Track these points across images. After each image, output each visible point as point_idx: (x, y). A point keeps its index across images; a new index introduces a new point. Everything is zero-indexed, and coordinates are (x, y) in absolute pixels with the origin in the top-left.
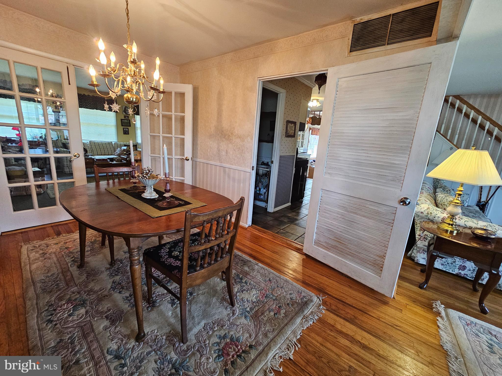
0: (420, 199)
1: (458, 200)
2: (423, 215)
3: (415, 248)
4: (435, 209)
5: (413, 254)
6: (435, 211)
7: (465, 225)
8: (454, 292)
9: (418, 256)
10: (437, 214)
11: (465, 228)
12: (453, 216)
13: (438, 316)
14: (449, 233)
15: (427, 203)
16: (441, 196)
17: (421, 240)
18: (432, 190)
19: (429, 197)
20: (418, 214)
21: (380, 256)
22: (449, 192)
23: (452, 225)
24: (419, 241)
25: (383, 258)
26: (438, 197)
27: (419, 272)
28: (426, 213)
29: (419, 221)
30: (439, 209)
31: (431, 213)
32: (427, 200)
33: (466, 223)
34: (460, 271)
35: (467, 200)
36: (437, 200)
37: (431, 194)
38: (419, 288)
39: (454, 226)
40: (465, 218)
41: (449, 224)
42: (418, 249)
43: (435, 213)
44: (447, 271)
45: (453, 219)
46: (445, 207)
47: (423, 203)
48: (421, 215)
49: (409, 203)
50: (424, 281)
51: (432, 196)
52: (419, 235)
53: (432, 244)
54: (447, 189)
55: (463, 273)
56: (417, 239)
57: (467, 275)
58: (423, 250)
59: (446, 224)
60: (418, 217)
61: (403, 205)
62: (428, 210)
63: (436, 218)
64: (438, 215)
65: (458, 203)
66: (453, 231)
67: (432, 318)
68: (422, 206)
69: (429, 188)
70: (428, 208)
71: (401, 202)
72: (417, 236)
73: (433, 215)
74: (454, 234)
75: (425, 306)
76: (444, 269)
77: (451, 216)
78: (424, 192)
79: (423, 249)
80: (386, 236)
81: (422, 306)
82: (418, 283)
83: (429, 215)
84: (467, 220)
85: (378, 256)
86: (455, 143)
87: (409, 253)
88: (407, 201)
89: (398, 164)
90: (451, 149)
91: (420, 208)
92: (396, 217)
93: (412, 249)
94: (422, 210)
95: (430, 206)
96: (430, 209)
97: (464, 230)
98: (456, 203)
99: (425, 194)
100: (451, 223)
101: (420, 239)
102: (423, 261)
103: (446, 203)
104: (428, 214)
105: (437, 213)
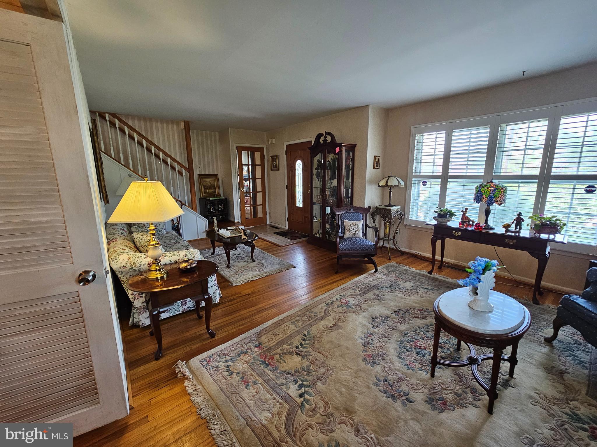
0: (115, 249)
1: (155, 241)
2: (127, 269)
3: (134, 312)
4: (136, 257)
5: (135, 320)
6: (137, 259)
7: (171, 261)
8: (188, 334)
9: (141, 319)
10: (141, 262)
11: (171, 264)
12: (157, 260)
13: (184, 380)
14: (159, 281)
15: (125, 251)
16: (137, 236)
17: (137, 298)
18: (127, 231)
19: (126, 242)
20: (120, 270)
21: (84, 376)
22: (144, 227)
23: (159, 270)
24: (135, 300)
25: (91, 374)
26: (135, 239)
27: (149, 338)
28: (129, 265)
29: (125, 278)
30: (141, 255)
31: (134, 263)
32: (125, 248)
33: (170, 259)
34: (184, 307)
35: (164, 228)
36: (135, 242)
37: (127, 237)
38: (156, 362)
39: (162, 270)
40: (168, 254)
41: (156, 270)
42: (137, 311)
43: (139, 261)
44: (174, 314)
45: (158, 263)
46: (147, 248)
47: (120, 255)
48: (124, 270)
49: (94, 276)
50: (157, 346)
51: (129, 238)
52: (133, 294)
53: (149, 300)
54: (142, 225)
55: (186, 307)
56: (132, 300)
57: (190, 307)
58: (144, 309)
59: (154, 272)
60: (122, 274)
61: (84, 284)
62: (130, 261)
63: (142, 267)
64: (143, 263)
65: (155, 244)
66: (163, 276)
67: (180, 390)
68: (121, 258)
69: (121, 229)
70: (129, 259)
71: (80, 282)
72: (130, 297)
73: (137, 264)
74: (165, 279)
75: (169, 380)
76: (171, 315)
77: (154, 261)
78: (118, 237)
79: (143, 307)
80: (81, 341)
81: (167, 384)
82: (152, 354)
83: (133, 267)
84: (170, 255)
85: (81, 377)
86: (132, 169)
87: (131, 321)
88: (90, 276)
89: (47, 222)
90: (130, 175)
91: (119, 262)
92: (83, 305)
93: (132, 314)
94: (123, 264)
95: (130, 256)
96: (131, 258)
97: (171, 267)
98: (153, 245)
99: (120, 240)
100: (158, 268)
101: (135, 298)
102: (147, 322)
103: (146, 244)
104: (131, 265)
105: (141, 260)
